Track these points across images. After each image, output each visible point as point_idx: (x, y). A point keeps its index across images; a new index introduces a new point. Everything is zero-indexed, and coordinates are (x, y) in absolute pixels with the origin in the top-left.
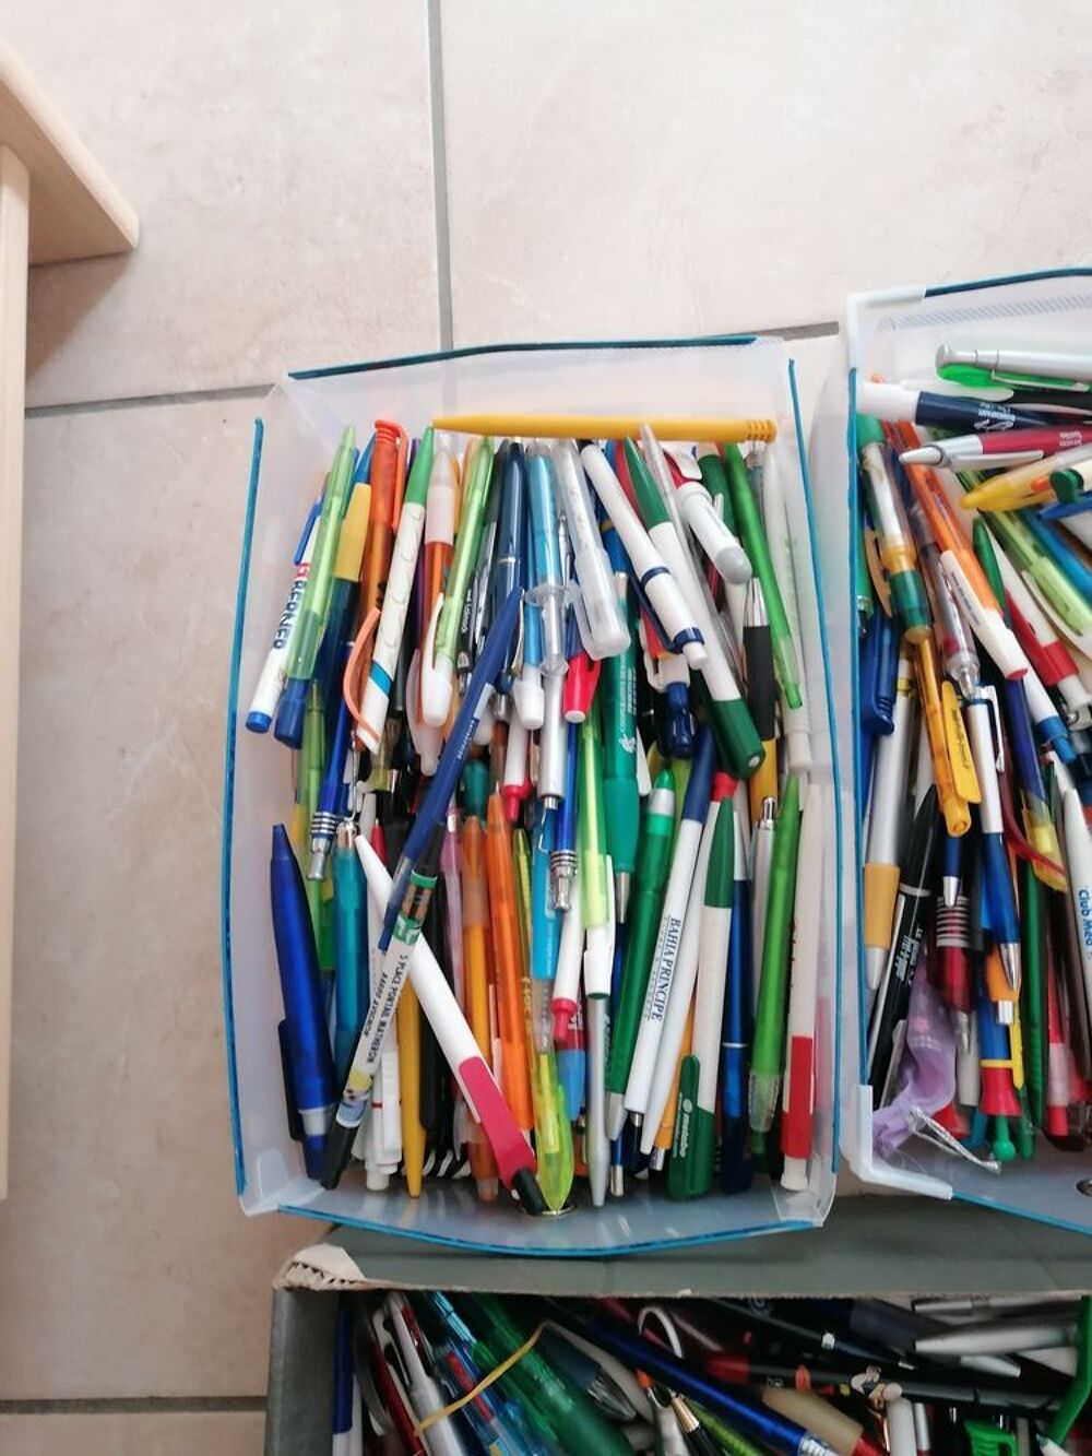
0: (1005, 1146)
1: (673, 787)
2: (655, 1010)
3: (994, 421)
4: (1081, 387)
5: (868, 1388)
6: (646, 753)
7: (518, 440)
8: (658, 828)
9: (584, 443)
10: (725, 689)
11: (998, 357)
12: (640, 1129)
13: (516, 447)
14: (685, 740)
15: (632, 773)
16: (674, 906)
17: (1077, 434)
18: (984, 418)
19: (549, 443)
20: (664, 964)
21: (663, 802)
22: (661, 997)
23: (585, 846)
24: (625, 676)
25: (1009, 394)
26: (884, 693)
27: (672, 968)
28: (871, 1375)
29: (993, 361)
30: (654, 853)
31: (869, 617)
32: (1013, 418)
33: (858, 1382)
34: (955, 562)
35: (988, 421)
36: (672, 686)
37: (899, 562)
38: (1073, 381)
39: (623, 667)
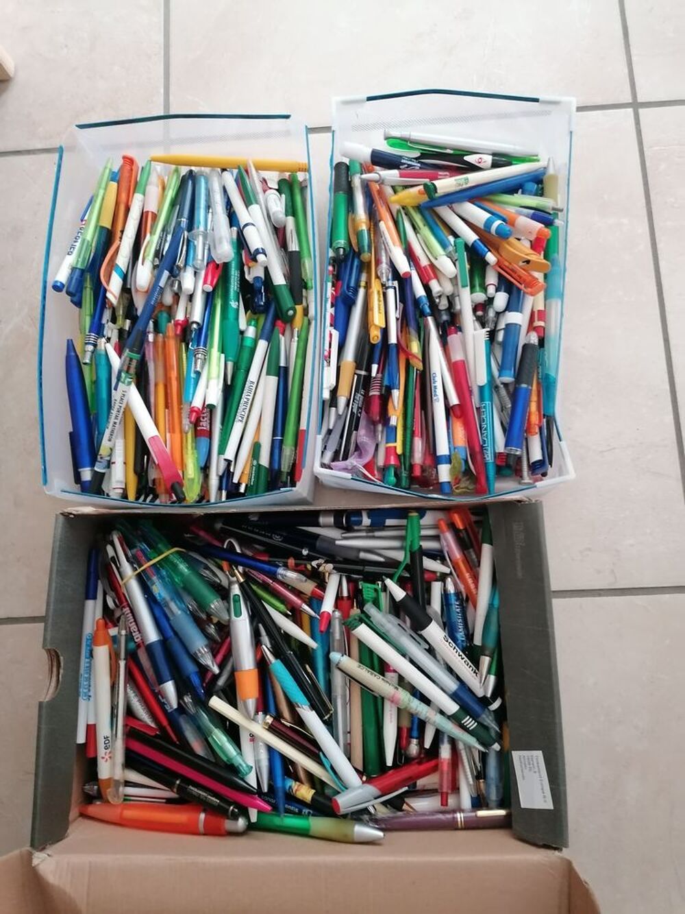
1: (256, 326)
2: (240, 418)
3: (409, 166)
4: (449, 151)
5: (319, 566)
6: (246, 313)
7: (193, 168)
8: (248, 343)
9: (224, 170)
10: (279, 279)
11: (410, 135)
12: (233, 473)
13: (191, 171)
14: (262, 304)
15: (237, 318)
16: (253, 376)
17: (448, 173)
18: (405, 164)
19: (207, 170)
20: (246, 400)
21: (251, 332)
22: (243, 413)
23: (211, 347)
24: (234, 274)
25: (417, 154)
26: (352, 284)
27: (250, 402)
28: (321, 561)
29: (408, 137)
30: (246, 355)
31: (347, 252)
32: (419, 165)
33: (314, 563)
34: (386, 226)
35: (406, 166)
36: (257, 278)
37: (361, 226)
38: (446, 148)
39: (233, 269)
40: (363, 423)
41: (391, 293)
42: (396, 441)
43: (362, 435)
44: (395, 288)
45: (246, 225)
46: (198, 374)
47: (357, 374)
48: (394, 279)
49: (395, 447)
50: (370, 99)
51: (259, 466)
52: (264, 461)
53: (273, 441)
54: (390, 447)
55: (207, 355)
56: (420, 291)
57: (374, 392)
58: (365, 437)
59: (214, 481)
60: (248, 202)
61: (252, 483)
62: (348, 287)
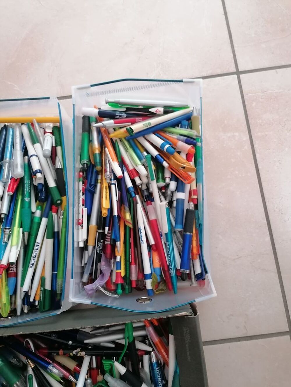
0: (120, 291)
1: (41, 210)
2: (31, 266)
3: (120, 116)
4: (141, 107)
5: (77, 353)
6: (36, 202)
7: (6, 124)
8: (36, 220)
9: (22, 124)
10: (52, 184)
11: (119, 101)
13: (5, 125)
14: (43, 197)
15: (30, 207)
16: (39, 239)
17: (141, 118)
18: (118, 115)
19: (14, 124)
20: (35, 254)
21: (38, 213)
22: (33, 262)
23: (14, 226)
24: (27, 182)
25: (125, 109)
26: (93, 183)
27: (37, 255)
28: (78, 350)
29: (118, 101)
30: (35, 226)
31: (89, 166)
32: (126, 115)
33: (74, 352)
34: (109, 150)
35: (119, 116)
36: (39, 184)
37: (96, 151)
38: (139, 106)
39: (26, 180)
40: (103, 258)
41: (113, 187)
42: (121, 270)
43: (103, 266)
44: (115, 184)
45: (32, 156)
46: (6, 244)
47: (98, 232)
48: (114, 179)
49: (121, 272)
50: (92, 86)
51: (45, 290)
52: (48, 287)
53: (52, 274)
54: (118, 272)
55: (11, 231)
56: (129, 184)
57: (108, 242)
58: (104, 267)
59: (19, 302)
60: (33, 143)
61: (41, 301)
62: (90, 184)
